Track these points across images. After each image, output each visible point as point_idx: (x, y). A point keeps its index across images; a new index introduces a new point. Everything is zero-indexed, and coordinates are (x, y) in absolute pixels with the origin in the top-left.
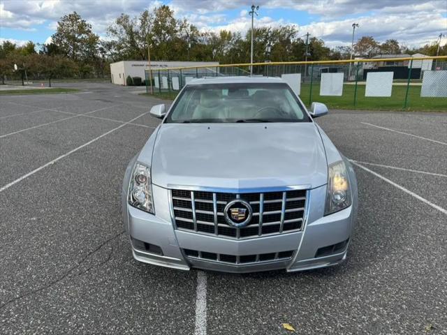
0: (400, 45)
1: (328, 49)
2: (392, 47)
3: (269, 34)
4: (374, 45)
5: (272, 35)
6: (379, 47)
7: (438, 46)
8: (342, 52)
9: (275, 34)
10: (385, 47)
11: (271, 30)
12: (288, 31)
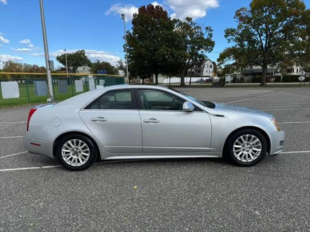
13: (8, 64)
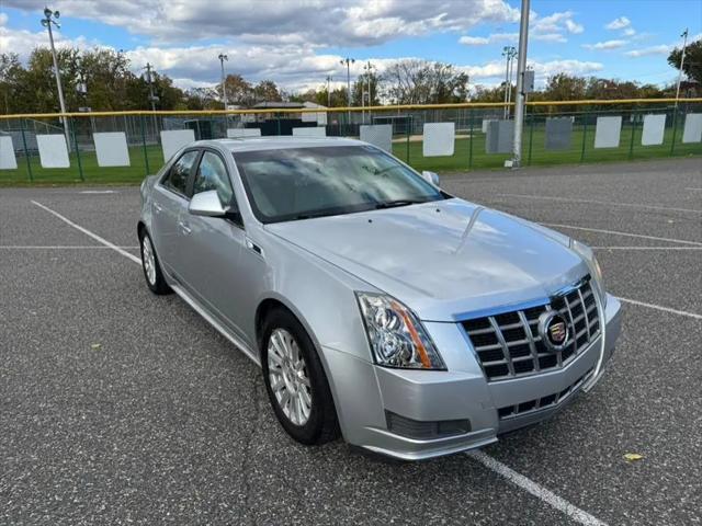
0: (278, 89)
1: (180, 91)
2: (268, 91)
3: (77, 61)
4: (246, 88)
5: (83, 64)
6: (252, 90)
7: (326, 92)
8: (202, 96)
9: (88, 62)
10: (260, 91)
11: (80, 54)
12: (112, 59)
13: (557, 80)
